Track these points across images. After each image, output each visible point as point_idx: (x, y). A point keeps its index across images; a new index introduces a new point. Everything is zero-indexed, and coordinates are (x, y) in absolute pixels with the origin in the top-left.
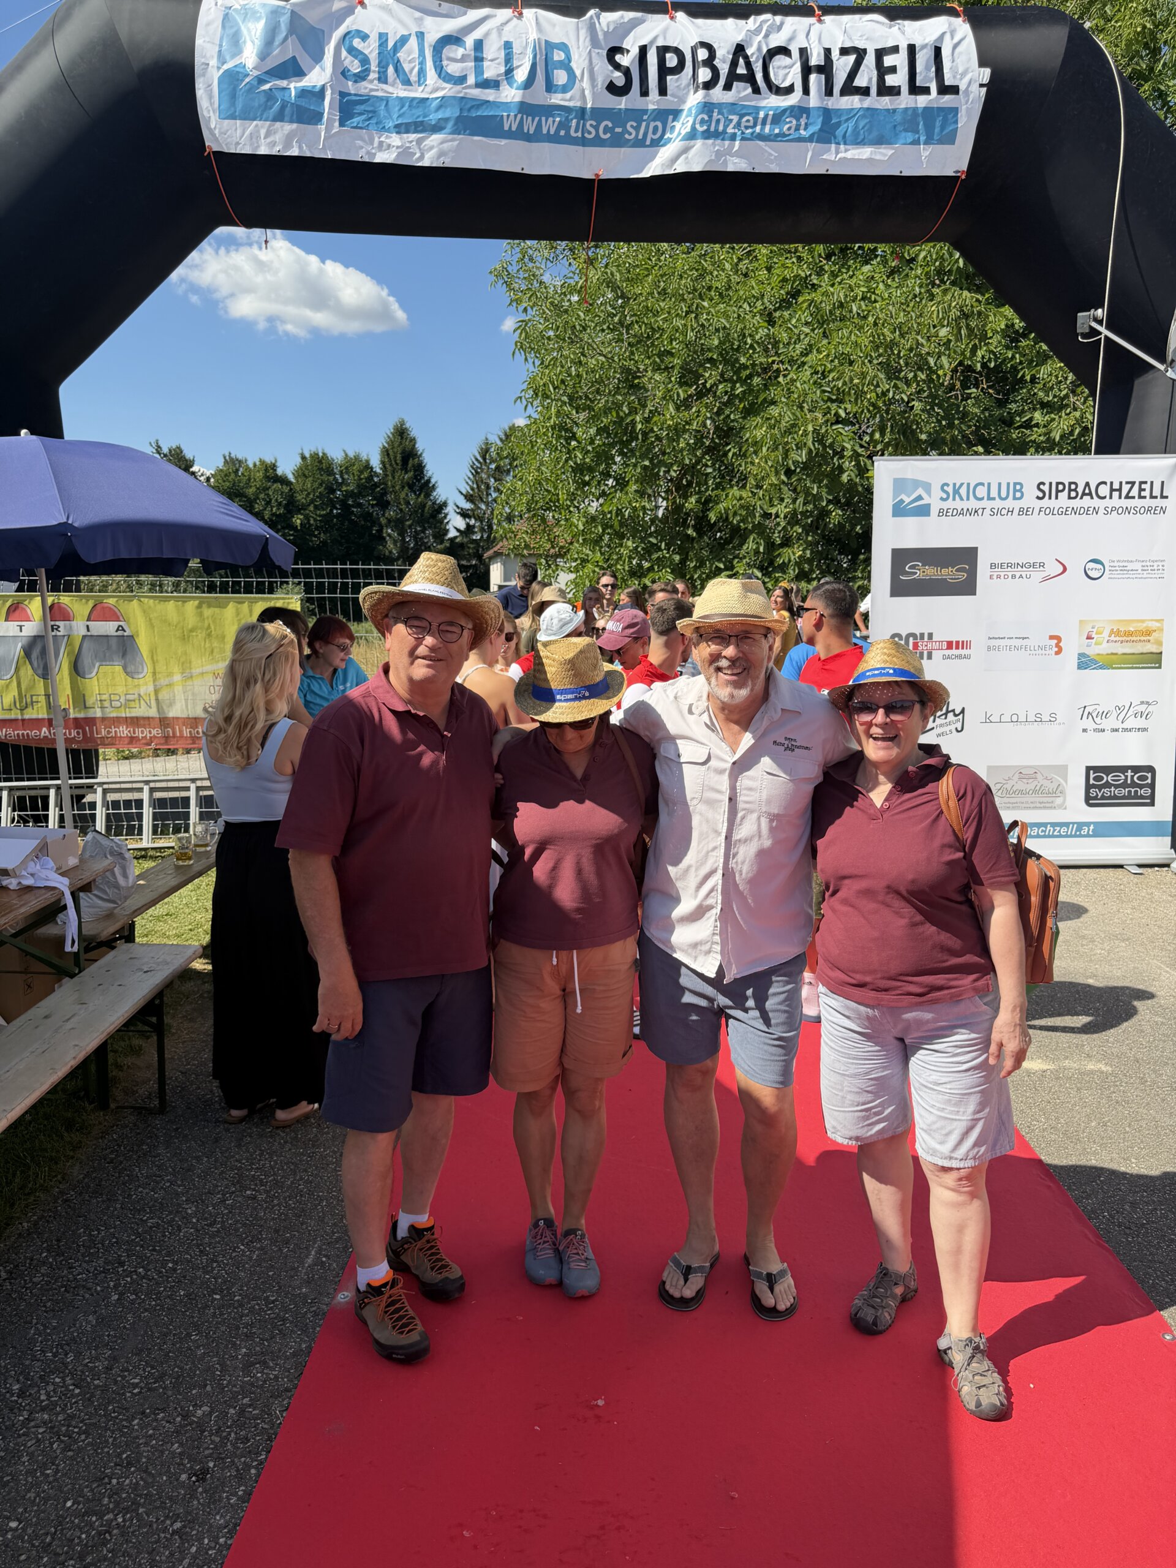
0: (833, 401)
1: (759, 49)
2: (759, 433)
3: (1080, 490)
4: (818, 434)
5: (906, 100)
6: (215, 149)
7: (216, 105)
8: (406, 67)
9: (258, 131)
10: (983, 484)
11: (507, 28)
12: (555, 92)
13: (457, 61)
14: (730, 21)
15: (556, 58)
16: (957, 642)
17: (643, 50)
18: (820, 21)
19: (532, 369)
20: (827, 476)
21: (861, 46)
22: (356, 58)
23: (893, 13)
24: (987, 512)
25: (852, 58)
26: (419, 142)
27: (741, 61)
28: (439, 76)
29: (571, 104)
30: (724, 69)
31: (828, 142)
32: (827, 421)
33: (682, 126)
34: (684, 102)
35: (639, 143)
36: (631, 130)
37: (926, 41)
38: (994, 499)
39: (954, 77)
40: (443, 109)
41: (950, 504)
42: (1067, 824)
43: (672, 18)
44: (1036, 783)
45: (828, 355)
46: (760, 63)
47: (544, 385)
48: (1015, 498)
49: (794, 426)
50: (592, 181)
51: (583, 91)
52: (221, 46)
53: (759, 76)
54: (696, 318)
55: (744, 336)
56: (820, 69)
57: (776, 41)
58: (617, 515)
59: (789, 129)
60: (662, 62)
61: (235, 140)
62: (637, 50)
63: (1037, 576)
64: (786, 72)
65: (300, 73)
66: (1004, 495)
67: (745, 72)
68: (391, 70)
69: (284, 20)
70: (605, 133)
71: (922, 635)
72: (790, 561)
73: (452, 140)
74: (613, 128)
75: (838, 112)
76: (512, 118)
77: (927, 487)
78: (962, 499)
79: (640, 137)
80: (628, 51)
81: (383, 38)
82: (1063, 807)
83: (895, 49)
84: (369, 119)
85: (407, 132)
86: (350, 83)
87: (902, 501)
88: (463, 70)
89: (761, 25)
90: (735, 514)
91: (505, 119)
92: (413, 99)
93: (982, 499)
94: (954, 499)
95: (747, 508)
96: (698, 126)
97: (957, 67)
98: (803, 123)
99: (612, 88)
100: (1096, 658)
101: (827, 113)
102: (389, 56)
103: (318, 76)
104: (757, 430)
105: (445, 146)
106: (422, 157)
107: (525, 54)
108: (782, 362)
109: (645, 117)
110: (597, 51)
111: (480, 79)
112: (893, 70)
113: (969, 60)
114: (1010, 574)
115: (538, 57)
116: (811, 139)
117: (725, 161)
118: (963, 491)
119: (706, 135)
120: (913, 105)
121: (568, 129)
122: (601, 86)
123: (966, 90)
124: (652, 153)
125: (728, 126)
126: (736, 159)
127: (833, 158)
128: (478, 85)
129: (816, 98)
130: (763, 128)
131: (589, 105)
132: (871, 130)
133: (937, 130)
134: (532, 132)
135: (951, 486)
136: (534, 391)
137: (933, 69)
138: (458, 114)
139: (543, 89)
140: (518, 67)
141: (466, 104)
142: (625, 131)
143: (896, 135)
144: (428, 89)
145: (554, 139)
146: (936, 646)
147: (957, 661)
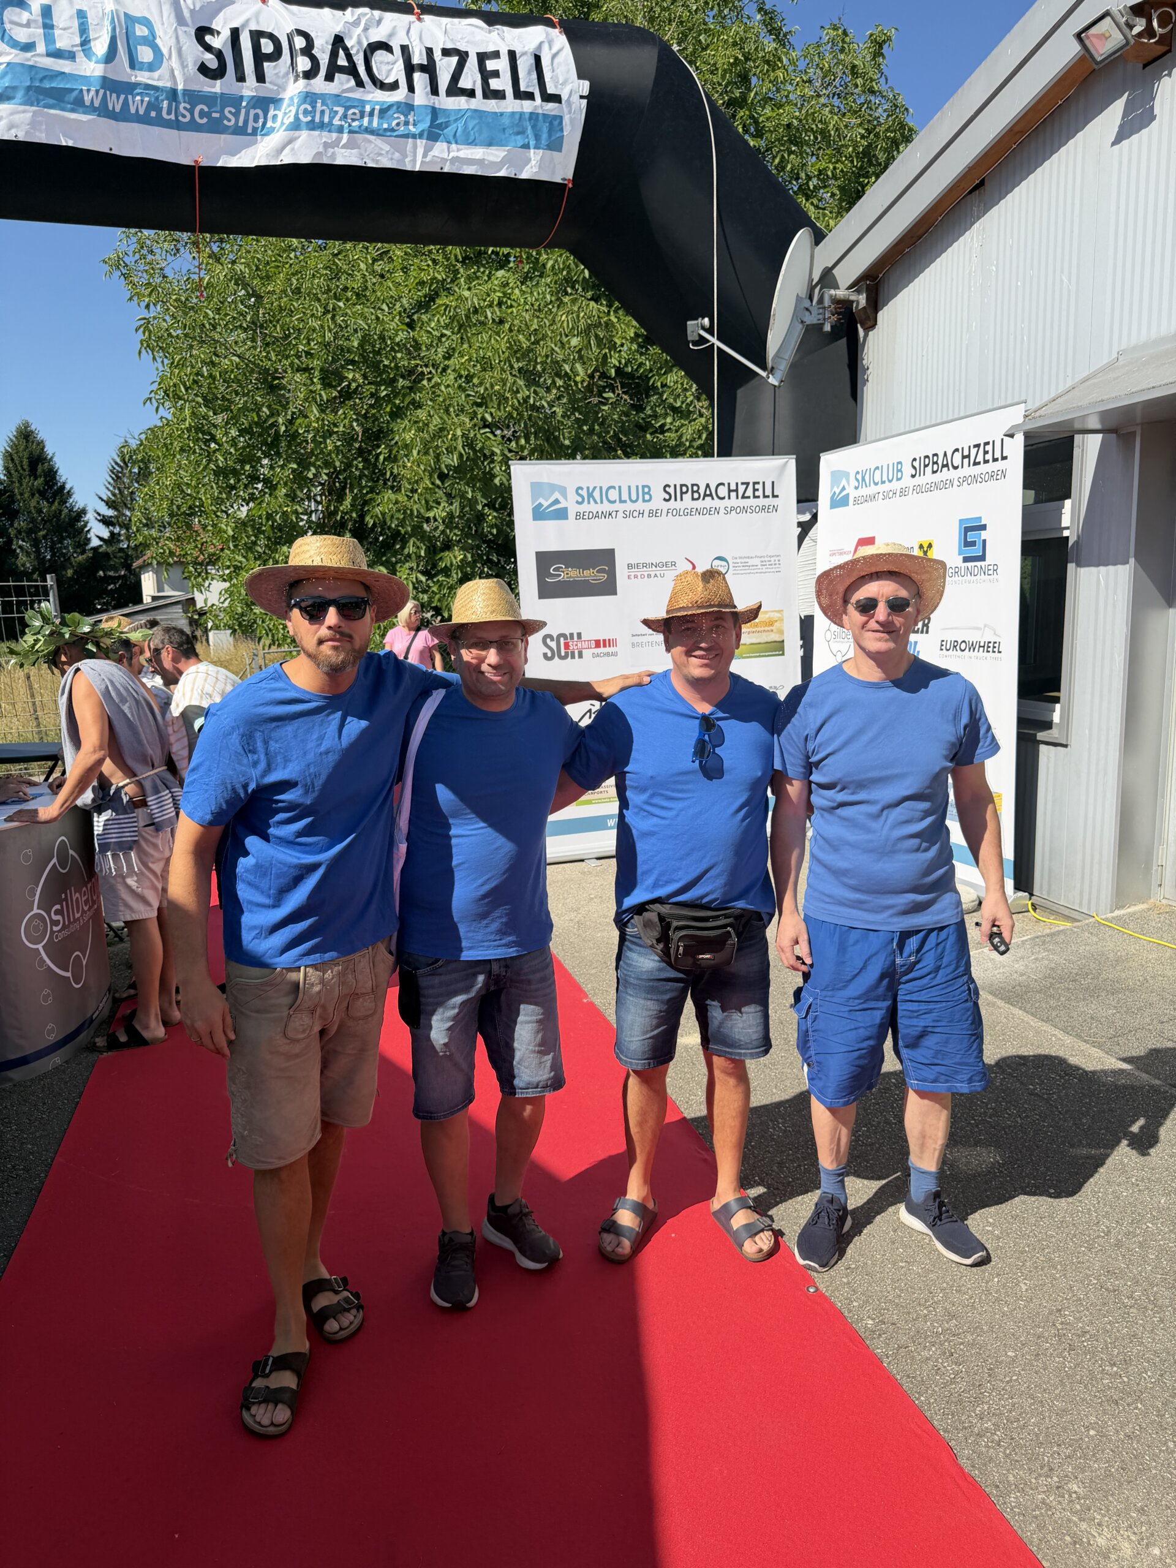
0: (479, 405)
1: (359, 42)
2: (408, 436)
3: (702, 491)
4: (467, 438)
10: (614, 488)
12: (141, 69)
13: (21, 24)
14: (327, 11)
15: (138, 33)
16: (604, 641)
17: (235, 33)
18: (419, 19)
19: (161, 368)
20: (479, 480)
21: (463, 48)
23: (491, 19)
24: (620, 514)
25: (455, 60)
27: (341, 52)
29: (160, 84)
30: (324, 60)
31: (436, 140)
32: (475, 425)
33: (283, 116)
34: (284, 90)
35: (240, 131)
36: (230, 116)
37: (526, 49)
38: (625, 502)
39: (556, 87)
40: (8, 77)
41: (585, 507)
43: (264, 2)
45: (470, 360)
46: (361, 55)
47: (175, 385)
48: (644, 501)
49: (442, 430)
50: (194, 167)
51: (172, 71)
53: (362, 70)
54: (333, 318)
55: (384, 339)
56: (423, 68)
57: (376, 35)
58: (268, 519)
59: (398, 124)
60: (256, 47)
62: (229, 33)
63: (670, 572)
64: (389, 67)
66: (634, 497)
67: (346, 64)
70: (201, 117)
71: (572, 635)
72: (452, 564)
73: (24, 112)
74: (210, 113)
75: (446, 111)
76: (92, 93)
77: (563, 491)
78: (596, 502)
79: (241, 124)
80: (219, 33)
83: (496, 55)
87: (540, 505)
88: (30, 36)
89: (359, 19)
90: (392, 517)
91: (85, 93)
93: (614, 502)
94: (589, 502)
95: (405, 513)
96: (301, 116)
97: (557, 77)
98: (411, 120)
99: (203, 69)
101: (435, 112)
104: (405, 432)
105: (17, 118)
107: (103, 26)
108: (426, 366)
109: (244, 104)
110: (184, 28)
111: (51, 48)
112: (496, 74)
113: (568, 71)
114: (646, 574)
115: (118, 30)
116: (421, 135)
117: (334, 153)
118: (597, 494)
119: (311, 126)
120: (519, 110)
121: (159, 110)
122: (192, 68)
123: (568, 100)
124: (255, 142)
125: (334, 117)
126: (347, 152)
127: (446, 156)
128: (49, 55)
129: (421, 96)
130: (370, 122)
131: (180, 87)
132: (480, 131)
133: (544, 136)
134: (118, 110)
135: (585, 490)
136: (165, 392)
137: (534, 76)
138: (28, 84)
139: (127, 65)
140: (95, 39)
141: (37, 73)
142: (223, 117)
143: (506, 137)
145: (145, 120)
146: (585, 645)
147: (606, 658)
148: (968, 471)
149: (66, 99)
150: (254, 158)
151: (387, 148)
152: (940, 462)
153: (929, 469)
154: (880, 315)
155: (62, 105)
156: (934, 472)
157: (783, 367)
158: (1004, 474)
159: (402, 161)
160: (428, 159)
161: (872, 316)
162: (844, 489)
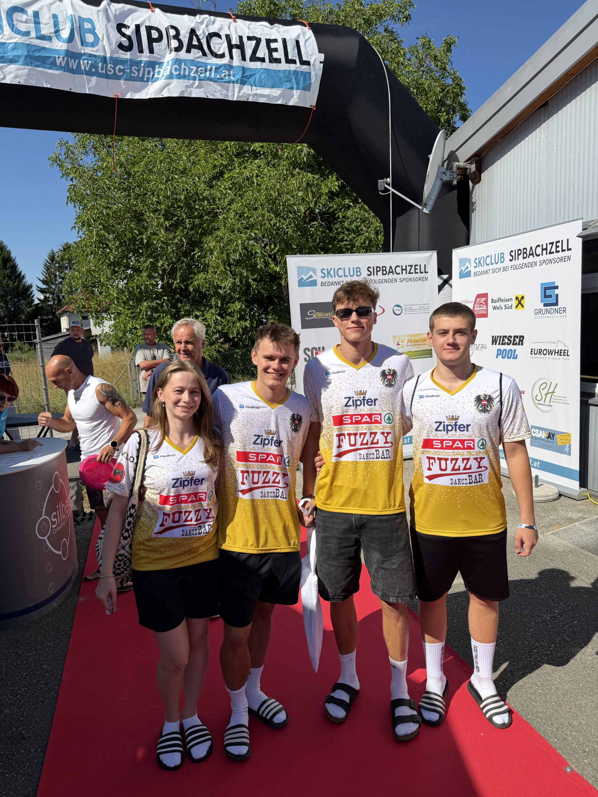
0: (248, 228)
1: (204, 33)
2: (212, 244)
3: (388, 270)
4: (244, 245)
10: (341, 269)
11: (53, 7)
12: (87, 46)
13: (23, 22)
14: (186, 16)
15: (86, 27)
17: (138, 27)
18: (235, 21)
19: (78, 211)
20: (250, 267)
21: (258, 36)
23: (272, 22)
25: (254, 42)
27: (194, 37)
28: (12, 30)
29: (97, 54)
30: (185, 42)
31: (244, 84)
32: (248, 238)
33: (164, 71)
34: (164, 58)
35: (141, 79)
36: (135, 71)
37: (291, 38)
38: (347, 276)
39: (307, 57)
40: (16, 50)
41: (326, 280)
43: (153, 11)
45: (242, 205)
46: (205, 40)
47: (88, 219)
49: (230, 241)
50: (115, 98)
51: (104, 47)
54: (171, 184)
55: (198, 194)
56: (237, 47)
57: (213, 29)
58: (137, 288)
59: (225, 76)
60: (149, 35)
62: (134, 27)
64: (220, 46)
66: (352, 274)
67: (197, 44)
70: (119, 72)
71: (319, 348)
72: (234, 310)
73: (24, 69)
74: (124, 69)
75: (250, 69)
76: (61, 59)
77: (314, 271)
78: (332, 277)
79: (141, 75)
80: (129, 27)
83: (275, 41)
87: (302, 278)
88: (27, 28)
89: (203, 21)
90: (203, 286)
91: (57, 59)
93: (342, 276)
94: (328, 277)
95: (210, 284)
96: (173, 72)
97: (308, 52)
98: (232, 74)
99: (121, 46)
101: (244, 69)
104: (210, 242)
105: (19, 72)
106: (4, 78)
107: (66, 23)
108: (218, 209)
109: (142, 65)
110: (110, 24)
111: (39, 34)
112: (276, 50)
113: (314, 49)
115: (75, 25)
116: (237, 82)
117: (191, 91)
118: (332, 272)
119: (179, 76)
120: (287, 68)
121: (97, 68)
122: (114, 45)
123: (314, 64)
124: (148, 85)
125: (191, 72)
126: (197, 91)
127: (250, 93)
128: (37, 38)
129: (237, 61)
130: (210, 74)
131: (108, 55)
132: (268, 80)
133: (301, 83)
134: (74, 68)
135: (326, 270)
136: (82, 223)
137: (296, 51)
138: (26, 54)
139: (79, 43)
140: (63, 29)
141: (31, 48)
142: (131, 72)
143: (282, 83)
144: (4, 37)
145: (89, 73)
148: (545, 257)
149: (47, 62)
150: (148, 94)
151: (219, 88)
152: (528, 252)
153: (521, 257)
154: (483, 175)
155: (45, 65)
156: (524, 258)
157: (431, 203)
158: (569, 258)
159: (227, 95)
160: (241, 94)
161: (478, 176)
162: (467, 268)
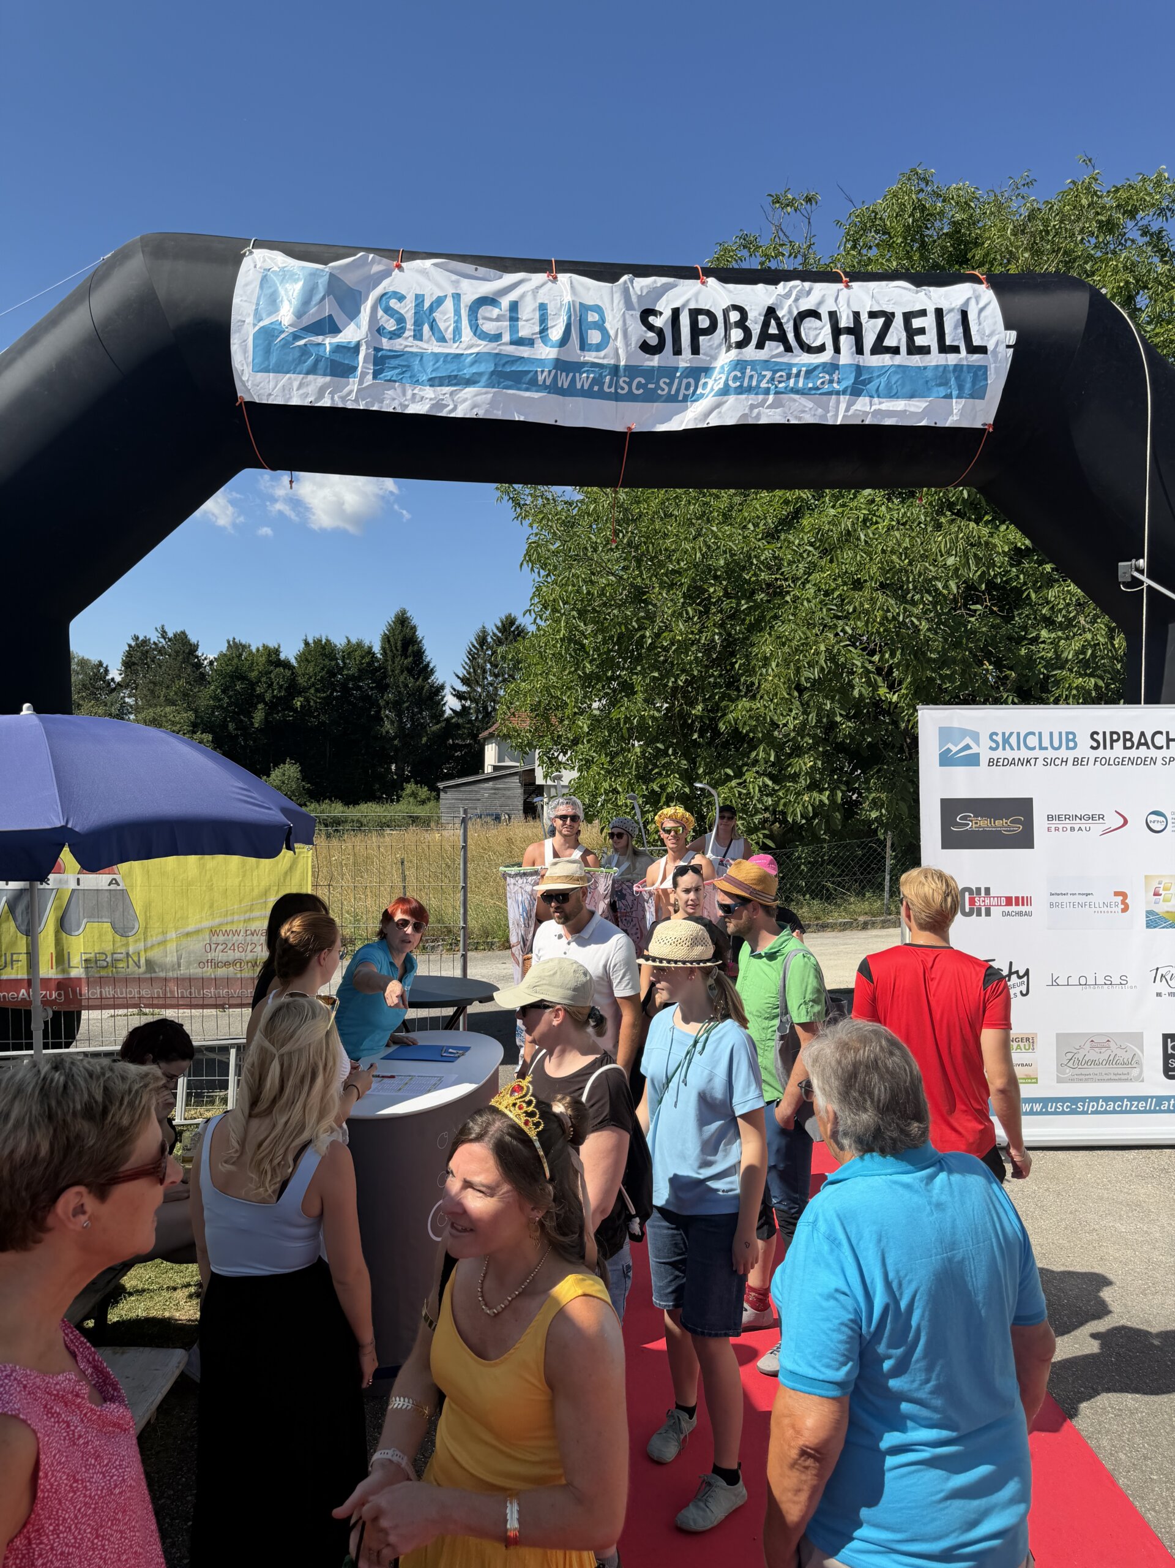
1: (790, 312)
2: (768, 650)
3: (1136, 739)
4: (830, 653)
5: (936, 358)
6: (247, 399)
7: (250, 359)
8: (442, 326)
9: (291, 384)
10: (1034, 734)
11: (541, 291)
12: (589, 350)
13: (492, 320)
14: (760, 286)
15: (590, 319)
16: (1017, 898)
17: (676, 313)
18: (847, 287)
20: (839, 692)
21: (889, 310)
22: (392, 317)
23: (919, 280)
24: (1040, 762)
25: (880, 321)
26: (452, 394)
27: (773, 322)
28: (475, 334)
29: (605, 362)
30: (756, 330)
31: (859, 395)
33: (714, 382)
34: (716, 360)
35: (672, 399)
36: (664, 386)
37: (953, 306)
38: (1046, 749)
39: (982, 339)
40: (477, 365)
41: (999, 754)
42: (1145, 1099)
43: (703, 283)
44: (1109, 1052)
46: (791, 323)
48: (1068, 748)
49: (804, 644)
50: (624, 433)
51: (617, 349)
52: (258, 304)
53: (791, 336)
55: (750, 557)
56: (849, 331)
57: (806, 305)
59: (823, 383)
60: (694, 323)
61: (267, 392)
62: (670, 313)
63: (1097, 828)
64: (818, 332)
65: (335, 330)
66: (1056, 744)
67: (777, 332)
68: (426, 328)
69: (323, 282)
70: (638, 389)
71: (978, 890)
73: (486, 393)
74: (646, 384)
75: (869, 368)
76: (545, 374)
77: (975, 736)
78: (1012, 749)
79: (673, 392)
80: (661, 313)
81: (419, 299)
82: (1140, 1079)
83: (923, 313)
84: (403, 373)
85: (440, 385)
86: (384, 340)
87: (949, 750)
88: (498, 328)
89: (790, 291)
91: (539, 374)
92: (448, 355)
93: (1034, 748)
94: (1004, 749)
95: (757, 720)
96: (730, 383)
97: (984, 330)
98: (836, 379)
99: (646, 348)
100: (1166, 916)
101: (859, 369)
102: (425, 315)
103: (353, 333)
104: (765, 645)
105: (479, 398)
106: (455, 409)
107: (560, 315)
108: (786, 580)
109: (678, 374)
110: (631, 312)
111: (515, 337)
112: (922, 331)
113: (995, 323)
114: (1068, 826)
115: (573, 318)
116: (844, 392)
117: (759, 414)
118: (1013, 740)
119: (739, 390)
120: (942, 362)
121: (601, 385)
122: (635, 346)
123: (994, 351)
124: (684, 407)
125: (761, 381)
126: (771, 412)
127: (868, 409)
128: (512, 343)
129: (847, 355)
130: (796, 382)
131: (622, 363)
132: (903, 385)
133: (968, 385)
134: (566, 386)
135: (1000, 736)
137: (961, 330)
138: (493, 369)
139: (577, 347)
140: (553, 327)
141: (500, 359)
142: (658, 387)
143: (929, 389)
144: (463, 346)
145: (588, 394)
146: (994, 901)
147: (1018, 918)
149: (523, 380)
150: (682, 422)
151: (810, 405)
155: (519, 385)
159: (825, 416)
160: (850, 413)
